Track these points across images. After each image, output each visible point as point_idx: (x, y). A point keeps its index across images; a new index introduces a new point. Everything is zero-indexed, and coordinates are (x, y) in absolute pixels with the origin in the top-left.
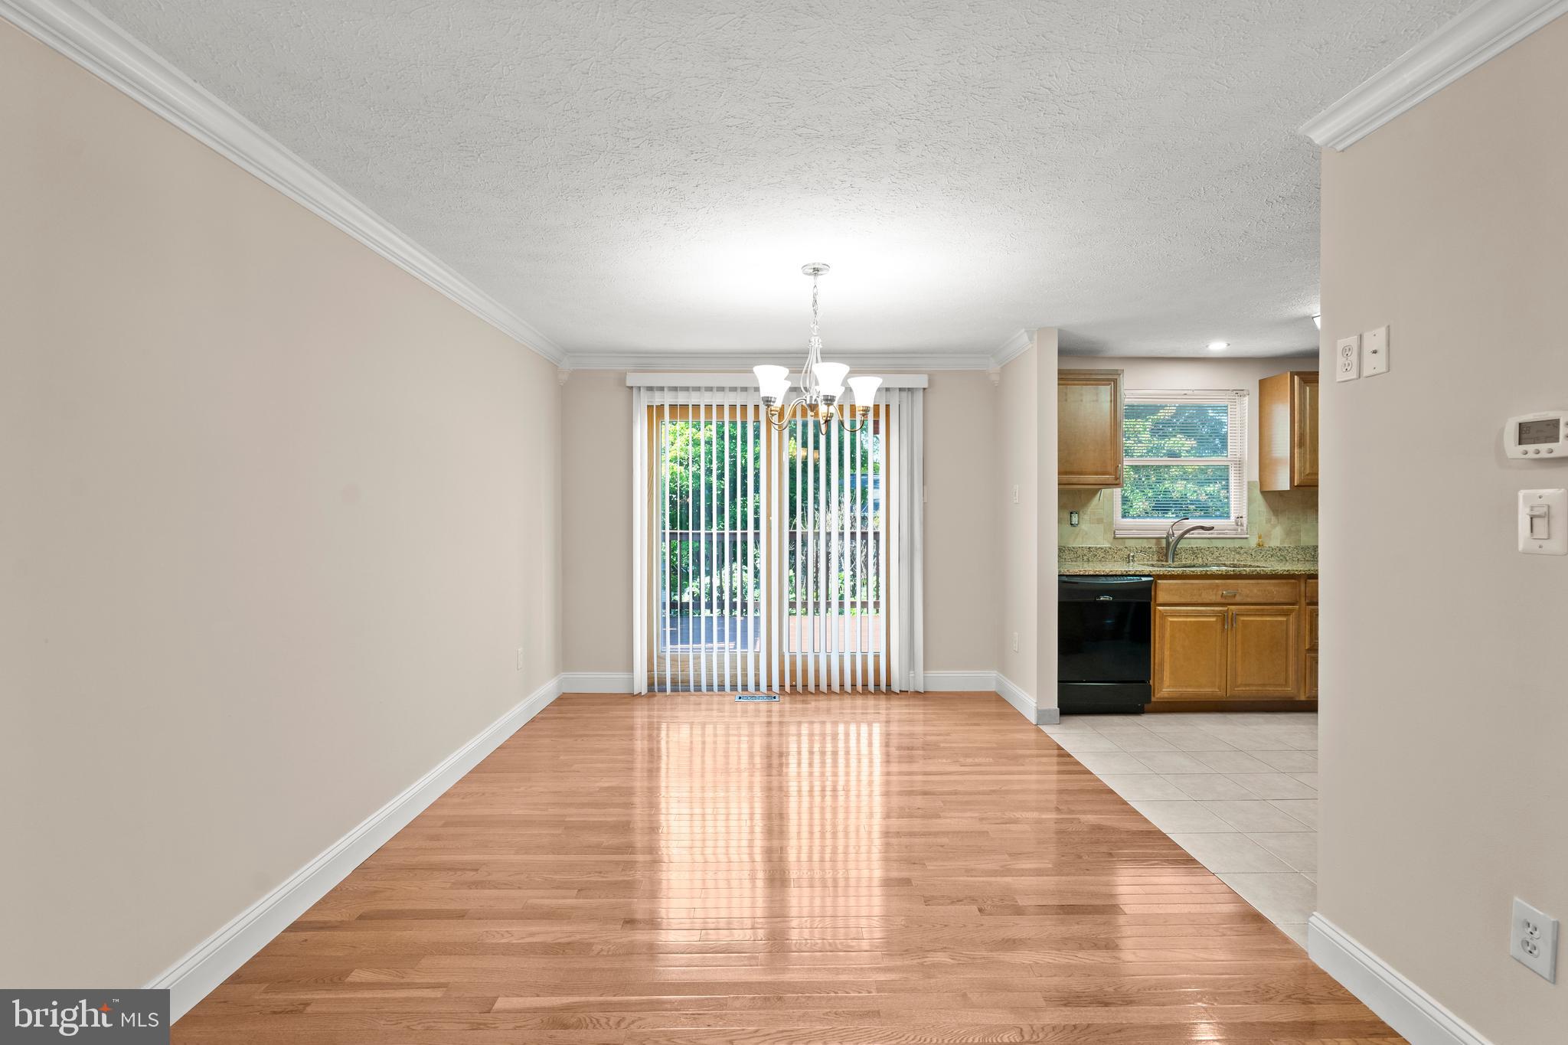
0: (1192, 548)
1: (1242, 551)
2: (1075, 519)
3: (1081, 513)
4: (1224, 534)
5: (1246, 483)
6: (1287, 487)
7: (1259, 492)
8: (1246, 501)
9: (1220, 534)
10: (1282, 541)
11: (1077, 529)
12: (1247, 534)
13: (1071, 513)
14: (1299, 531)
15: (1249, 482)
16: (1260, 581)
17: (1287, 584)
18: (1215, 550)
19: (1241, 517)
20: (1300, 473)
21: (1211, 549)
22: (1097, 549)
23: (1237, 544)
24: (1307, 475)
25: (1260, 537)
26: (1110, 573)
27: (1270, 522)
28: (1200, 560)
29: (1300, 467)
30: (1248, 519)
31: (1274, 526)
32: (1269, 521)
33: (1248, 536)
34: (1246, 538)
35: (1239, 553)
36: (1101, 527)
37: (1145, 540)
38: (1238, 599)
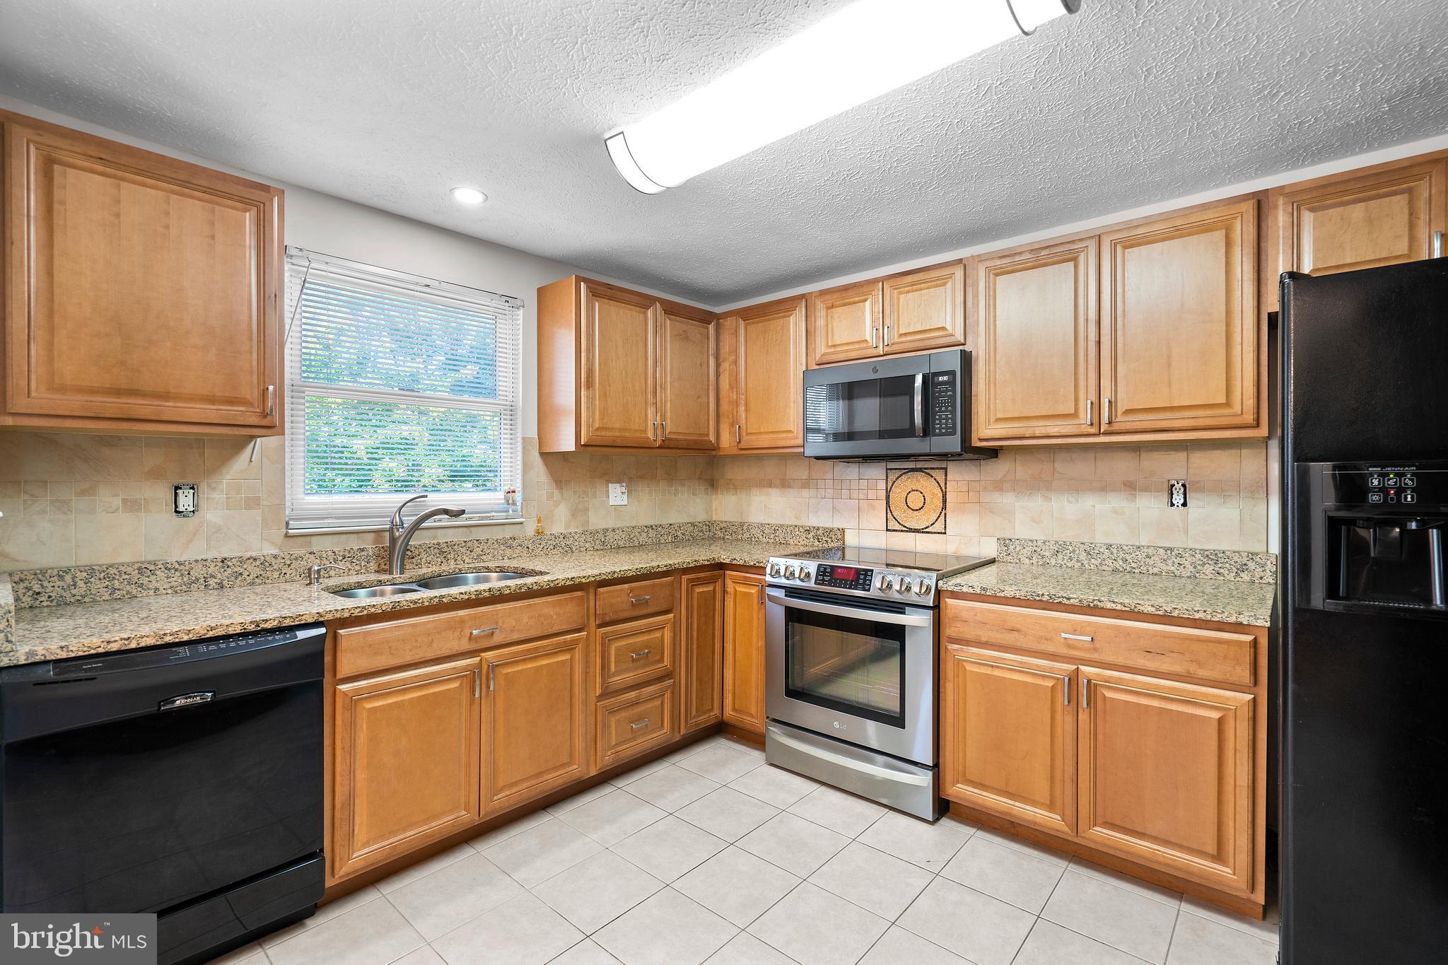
0: (439, 544)
1: (514, 544)
2: (185, 501)
3: (203, 488)
4: (487, 518)
5: (520, 440)
6: (571, 447)
7: (537, 454)
8: (520, 467)
9: (483, 518)
10: (567, 526)
11: (193, 522)
12: (522, 516)
13: (177, 488)
14: (587, 510)
15: (523, 439)
16: (531, 601)
17: (572, 599)
18: (476, 544)
19: (514, 492)
20: (588, 426)
21: (469, 544)
22: (242, 561)
23: (508, 533)
24: (597, 429)
25: (539, 521)
26: (210, 634)
27: (552, 497)
28: (452, 562)
29: (588, 418)
30: (523, 494)
31: (557, 504)
32: (550, 496)
33: (522, 520)
34: (521, 523)
35: (510, 547)
36: (256, 514)
37: (355, 535)
38: (497, 639)
